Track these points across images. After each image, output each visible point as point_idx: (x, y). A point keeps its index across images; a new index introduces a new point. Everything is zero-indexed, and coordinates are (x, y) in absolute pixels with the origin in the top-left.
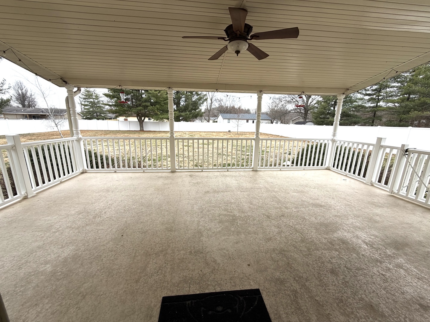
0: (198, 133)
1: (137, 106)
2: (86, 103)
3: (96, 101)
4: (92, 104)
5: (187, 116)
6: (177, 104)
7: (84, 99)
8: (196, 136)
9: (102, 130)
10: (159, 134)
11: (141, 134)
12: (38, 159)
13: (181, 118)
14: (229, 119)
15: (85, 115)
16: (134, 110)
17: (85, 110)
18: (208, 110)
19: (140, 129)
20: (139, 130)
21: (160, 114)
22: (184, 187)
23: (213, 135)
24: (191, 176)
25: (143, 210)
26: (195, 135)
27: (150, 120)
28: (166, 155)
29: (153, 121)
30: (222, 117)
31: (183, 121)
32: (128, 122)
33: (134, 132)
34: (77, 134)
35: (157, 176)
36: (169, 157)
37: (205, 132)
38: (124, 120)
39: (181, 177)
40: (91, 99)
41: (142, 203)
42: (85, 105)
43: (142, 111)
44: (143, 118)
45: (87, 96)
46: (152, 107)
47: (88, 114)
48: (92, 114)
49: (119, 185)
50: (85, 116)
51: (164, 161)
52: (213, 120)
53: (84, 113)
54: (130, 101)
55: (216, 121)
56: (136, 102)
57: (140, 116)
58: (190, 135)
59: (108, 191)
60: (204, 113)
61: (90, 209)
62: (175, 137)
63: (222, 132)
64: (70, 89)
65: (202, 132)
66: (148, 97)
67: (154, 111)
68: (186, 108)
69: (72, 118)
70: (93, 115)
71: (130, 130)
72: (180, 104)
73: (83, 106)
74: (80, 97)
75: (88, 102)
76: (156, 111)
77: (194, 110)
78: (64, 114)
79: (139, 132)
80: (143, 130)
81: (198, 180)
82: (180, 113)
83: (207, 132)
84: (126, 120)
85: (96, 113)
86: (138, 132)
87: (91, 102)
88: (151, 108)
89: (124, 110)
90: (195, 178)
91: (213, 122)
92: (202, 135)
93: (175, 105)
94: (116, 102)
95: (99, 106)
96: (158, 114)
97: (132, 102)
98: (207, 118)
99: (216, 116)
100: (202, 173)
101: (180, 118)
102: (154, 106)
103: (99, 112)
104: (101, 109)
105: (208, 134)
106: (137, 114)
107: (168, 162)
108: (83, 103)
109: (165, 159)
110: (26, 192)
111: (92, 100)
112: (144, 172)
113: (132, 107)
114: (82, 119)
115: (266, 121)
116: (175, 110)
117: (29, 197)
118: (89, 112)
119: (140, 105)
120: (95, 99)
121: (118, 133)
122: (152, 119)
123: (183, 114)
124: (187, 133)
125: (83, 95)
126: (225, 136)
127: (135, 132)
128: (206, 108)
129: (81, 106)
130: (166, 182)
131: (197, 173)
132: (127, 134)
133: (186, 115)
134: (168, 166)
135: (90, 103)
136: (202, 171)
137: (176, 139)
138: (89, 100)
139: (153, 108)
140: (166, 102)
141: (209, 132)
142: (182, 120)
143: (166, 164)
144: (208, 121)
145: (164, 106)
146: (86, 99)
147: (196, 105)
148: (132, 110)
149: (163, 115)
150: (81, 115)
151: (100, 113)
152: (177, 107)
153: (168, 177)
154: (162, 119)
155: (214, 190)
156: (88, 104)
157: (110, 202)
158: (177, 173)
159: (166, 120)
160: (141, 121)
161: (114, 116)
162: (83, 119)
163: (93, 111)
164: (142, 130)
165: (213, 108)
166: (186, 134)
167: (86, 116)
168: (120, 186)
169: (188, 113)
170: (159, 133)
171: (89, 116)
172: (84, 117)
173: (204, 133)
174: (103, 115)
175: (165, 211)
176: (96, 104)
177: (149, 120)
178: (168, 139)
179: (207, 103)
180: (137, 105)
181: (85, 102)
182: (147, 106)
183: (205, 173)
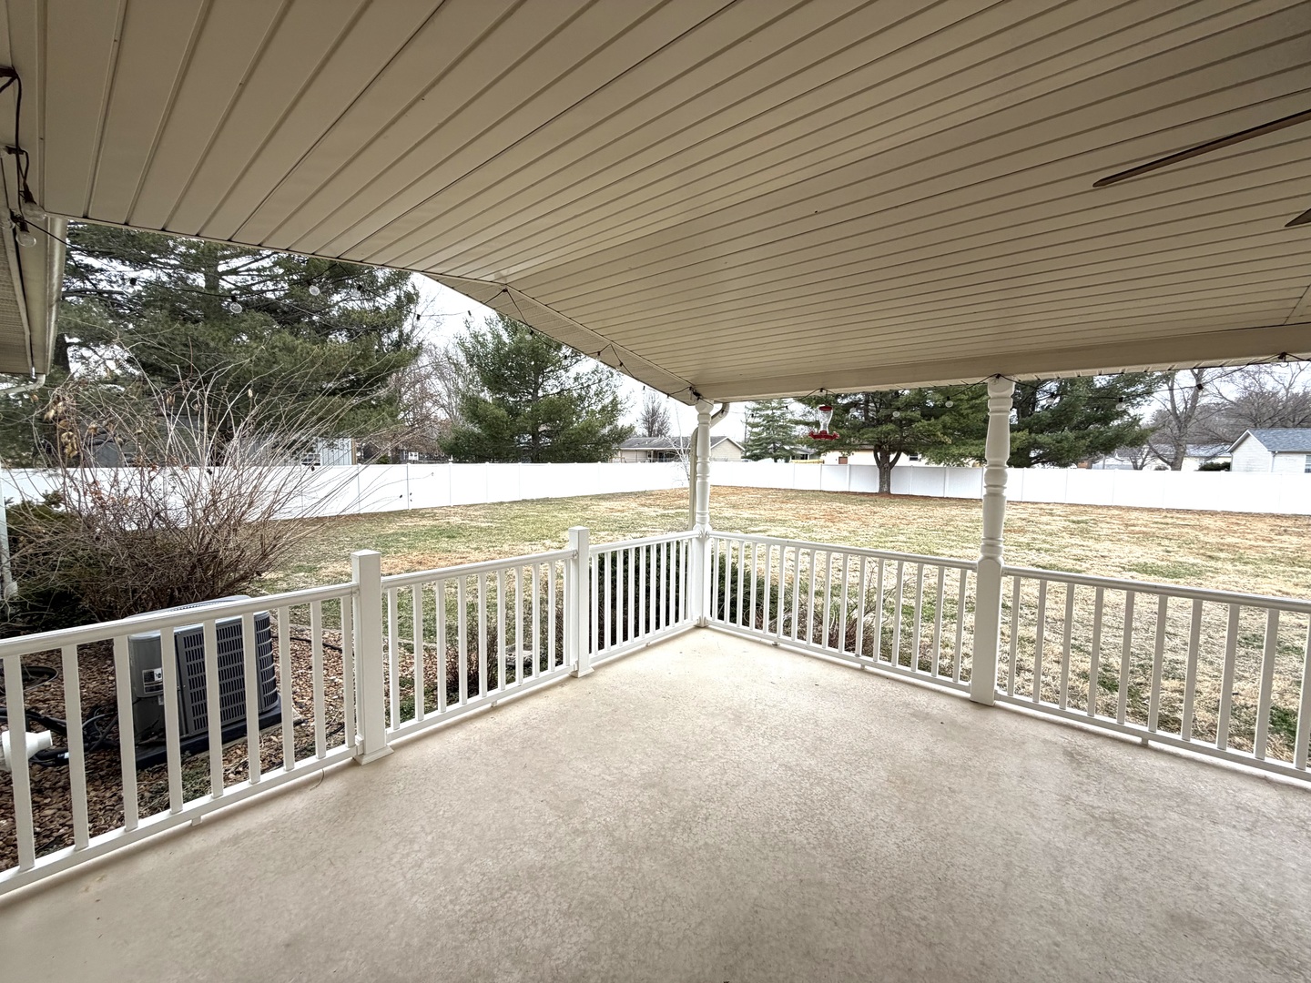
0: (1116, 512)
1: (879, 422)
2: (757, 420)
5: (1065, 445)
6: (1024, 405)
8: (1103, 525)
9: (780, 489)
10: (940, 510)
11: (879, 506)
12: (626, 571)
13: (1032, 455)
15: (751, 448)
16: (870, 434)
17: (751, 437)
18: (1177, 417)
19: (880, 489)
20: (877, 491)
21: (953, 444)
22: (1033, 816)
23: (1201, 528)
24: (1073, 756)
25: (826, 876)
26: (1096, 522)
27: (916, 459)
28: (957, 598)
29: (927, 463)
30: (1268, 447)
31: (1043, 463)
32: (848, 467)
33: (859, 498)
34: (703, 522)
35: (907, 705)
36: (971, 610)
37: (1151, 510)
38: (838, 462)
39: (1019, 744)
41: (831, 832)
42: (754, 426)
43: (892, 438)
44: (892, 457)
46: (926, 422)
47: (757, 446)
48: (764, 445)
49: (774, 706)
50: (749, 451)
51: (945, 626)
52: (1201, 457)
53: (749, 443)
54: (861, 409)
55: (1220, 461)
56: (878, 411)
57: (885, 451)
58: (1074, 522)
59: (738, 718)
60: (1153, 430)
61: (674, 781)
62: (1003, 565)
63: (1266, 515)
64: (705, 411)
65: (1136, 509)
66: (916, 394)
67: (931, 434)
68: (1058, 419)
69: (699, 481)
70: (766, 447)
71: (851, 491)
72: (1035, 403)
73: (749, 428)
75: (761, 416)
76: (939, 433)
77: (1097, 420)
79: (874, 497)
80: (888, 494)
81: (1115, 799)
82: (1033, 435)
83: (1168, 510)
84: (843, 460)
85: (774, 443)
86: (871, 498)
87: (768, 416)
88: (924, 426)
90: (1098, 779)
91: (1204, 468)
92: (1134, 525)
93: (1015, 410)
95: (781, 426)
96: (946, 443)
97: (867, 411)
98: (1168, 450)
99: (1232, 440)
100: (1144, 761)
101: (1029, 453)
102: (933, 420)
103: (780, 440)
104: (786, 433)
105: (1170, 521)
106: (876, 446)
107: (965, 635)
109: (952, 616)
110: (578, 662)
111: (770, 412)
112: (862, 670)
113: (864, 425)
114: (742, 458)
116: (1013, 428)
117: (580, 675)
118: (758, 441)
119: (888, 419)
120: (776, 408)
121: (816, 497)
122: (923, 456)
123: (1044, 438)
124: (1058, 510)
126: (1285, 538)
127: (863, 498)
128: (1162, 408)
129: (746, 428)
130: (941, 750)
131: (1109, 751)
132: (838, 504)
133: (1058, 442)
134: (964, 650)
135: (764, 420)
136: (1144, 746)
137: (1008, 572)
138: (763, 413)
139: (929, 425)
140: (978, 402)
141: (1178, 511)
142: (1039, 459)
143: (954, 640)
144: (1175, 465)
145: (971, 417)
146: (758, 409)
147: (1108, 402)
148: (863, 434)
149: (965, 444)
150: (740, 449)
151: (783, 443)
152: (1021, 414)
153: (953, 723)
154: (958, 460)
155: (1248, 929)
156: (760, 423)
157: (729, 777)
158: (1001, 718)
159: (972, 462)
160: (887, 465)
161: (815, 449)
162: (745, 458)
163: (767, 439)
164: (885, 493)
165: (1206, 408)
166: (1051, 514)
167: (753, 451)
168: (774, 710)
169: (1071, 435)
170: (942, 506)
171: (758, 451)
172: (748, 454)
173: (1145, 516)
174: (787, 448)
175: (920, 937)
176: (776, 421)
177: (911, 459)
178: (971, 567)
179: (1171, 389)
180: (878, 420)
182: (911, 421)
183: (1163, 763)
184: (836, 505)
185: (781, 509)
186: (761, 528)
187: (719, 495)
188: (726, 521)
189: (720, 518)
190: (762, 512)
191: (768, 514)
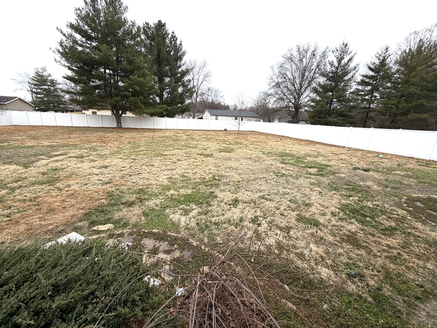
1: (112, 96)
2: (39, 91)
3: (52, 88)
4: (47, 92)
5: (175, 110)
7: (35, 85)
11: (119, 133)
13: (165, 114)
14: (217, 116)
15: (38, 105)
16: (109, 101)
17: (37, 100)
19: (117, 125)
20: (116, 127)
21: (144, 107)
30: (210, 113)
32: (98, 116)
33: (109, 130)
38: (92, 114)
40: (45, 85)
42: (37, 93)
43: (120, 104)
44: (121, 112)
45: (39, 82)
47: (42, 104)
48: (47, 104)
50: (37, 107)
53: (37, 103)
55: (201, 117)
57: (117, 109)
66: (128, 85)
67: (136, 103)
71: (104, 126)
72: (163, 96)
73: (34, 94)
74: (30, 83)
75: (41, 89)
76: (139, 103)
77: (180, 103)
78: (5, 103)
80: (121, 128)
82: (167, 106)
84: (94, 113)
85: (53, 104)
86: (115, 129)
87: (45, 89)
88: (133, 100)
89: (96, 100)
91: (198, 118)
94: (84, 89)
95: (56, 95)
96: (142, 107)
97: (106, 90)
98: (192, 114)
99: (203, 112)
101: (163, 113)
102: (136, 97)
103: (56, 102)
104: (59, 99)
106: (112, 107)
108: (34, 90)
111: (46, 87)
113: (106, 97)
114: (33, 110)
115: (255, 119)
118: (43, 102)
119: (117, 95)
120: (50, 86)
121: (87, 130)
123: (169, 108)
125: (34, 80)
129: (32, 94)
132: (101, 133)
133: (173, 109)
135: (44, 91)
138: (42, 87)
139: (135, 99)
144: (194, 118)
145: (148, 98)
146: (38, 85)
148: (107, 101)
149: (148, 109)
150: (31, 105)
151: (58, 104)
152: (160, 99)
156: (41, 92)
160: (119, 115)
161: (78, 107)
162: (35, 110)
163: (48, 101)
164: (119, 127)
167: (40, 107)
169: (176, 107)
171: (43, 107)
172: (37, 108)
174: (62, 106)
176: (52, 92)
181: (37, 89)
182: (128, 97)
184: (100, 134)
185: (70, 138)
186: (62, 152)
187: (20, 131)
188: (30, 150)
189: (24, 147)
190: (57, 141)
191: (62, 142)
